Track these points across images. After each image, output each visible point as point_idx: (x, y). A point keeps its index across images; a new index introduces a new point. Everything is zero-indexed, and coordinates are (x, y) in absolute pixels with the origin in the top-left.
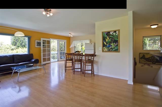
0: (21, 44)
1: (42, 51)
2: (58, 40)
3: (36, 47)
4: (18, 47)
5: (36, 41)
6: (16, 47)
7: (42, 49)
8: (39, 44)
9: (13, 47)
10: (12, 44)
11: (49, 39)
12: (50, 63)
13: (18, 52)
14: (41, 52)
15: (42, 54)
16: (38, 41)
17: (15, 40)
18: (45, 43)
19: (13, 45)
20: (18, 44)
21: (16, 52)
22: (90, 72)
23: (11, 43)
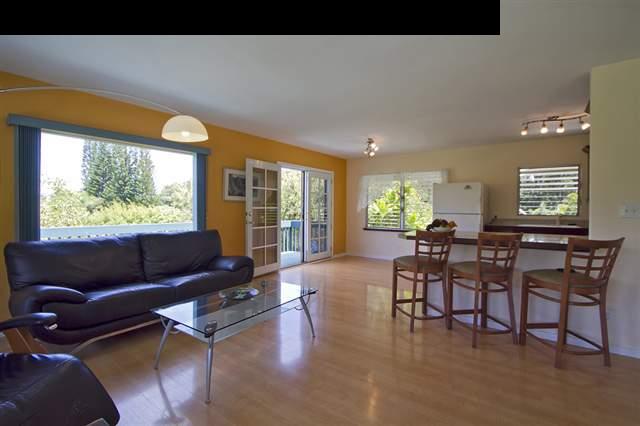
0: (120, 190)
1: (249, 219)
2: (304, 168)
3: (228, 198)
4: (109, 199)
5: (228, 172)
6: (99, 200)
7: (250, 208)
8: (238, 185)
9: (93, 201)
10: (85, 190)
11: (275, 162)
12: (275, 273)
13: (109, 220)
14: (245, 223)
15: (250, 229)
16: (236, 173)
17: (96, 174)
18: (259, 182)
19: (90, 194)
20: (109, 190)
21: (103, 218)
22: (552, 335)
23: (83, 187)
